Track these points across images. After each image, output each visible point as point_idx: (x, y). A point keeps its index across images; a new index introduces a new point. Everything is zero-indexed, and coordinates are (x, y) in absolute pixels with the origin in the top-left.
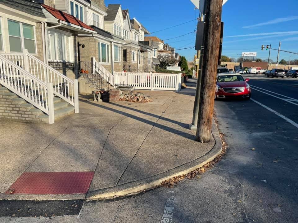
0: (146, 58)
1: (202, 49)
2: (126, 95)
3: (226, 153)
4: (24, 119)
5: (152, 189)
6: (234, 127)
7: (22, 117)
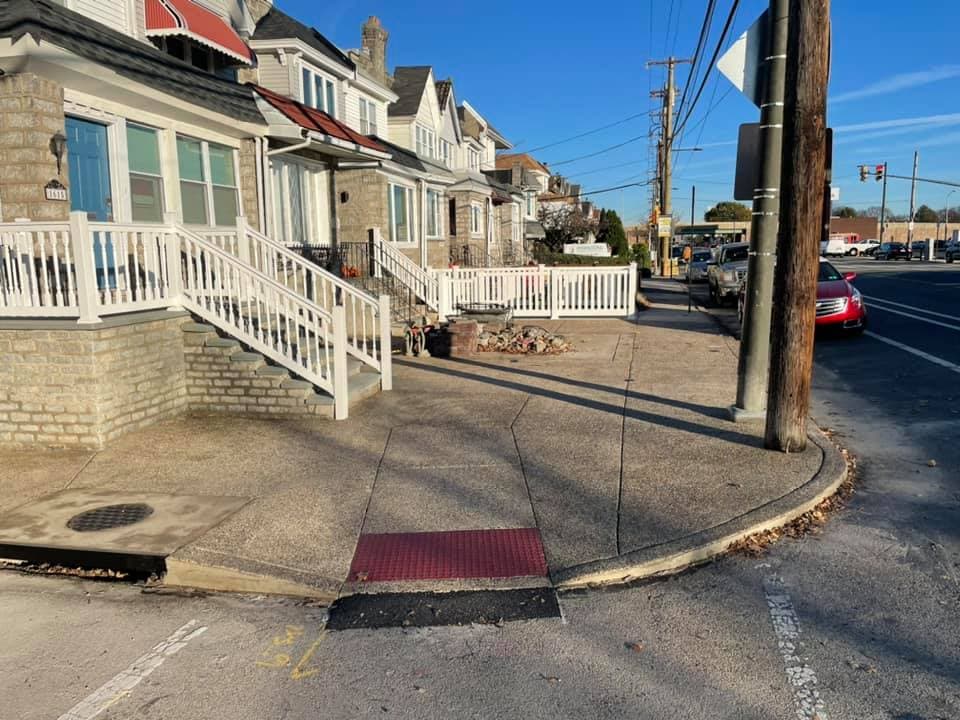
0: (505, 223)
1: (756, 197)
2: (495, 334)
3: (861, 474)
4: (263, 409)
5: (710, 563)
6: (850, 411)
7: (258, 405)
